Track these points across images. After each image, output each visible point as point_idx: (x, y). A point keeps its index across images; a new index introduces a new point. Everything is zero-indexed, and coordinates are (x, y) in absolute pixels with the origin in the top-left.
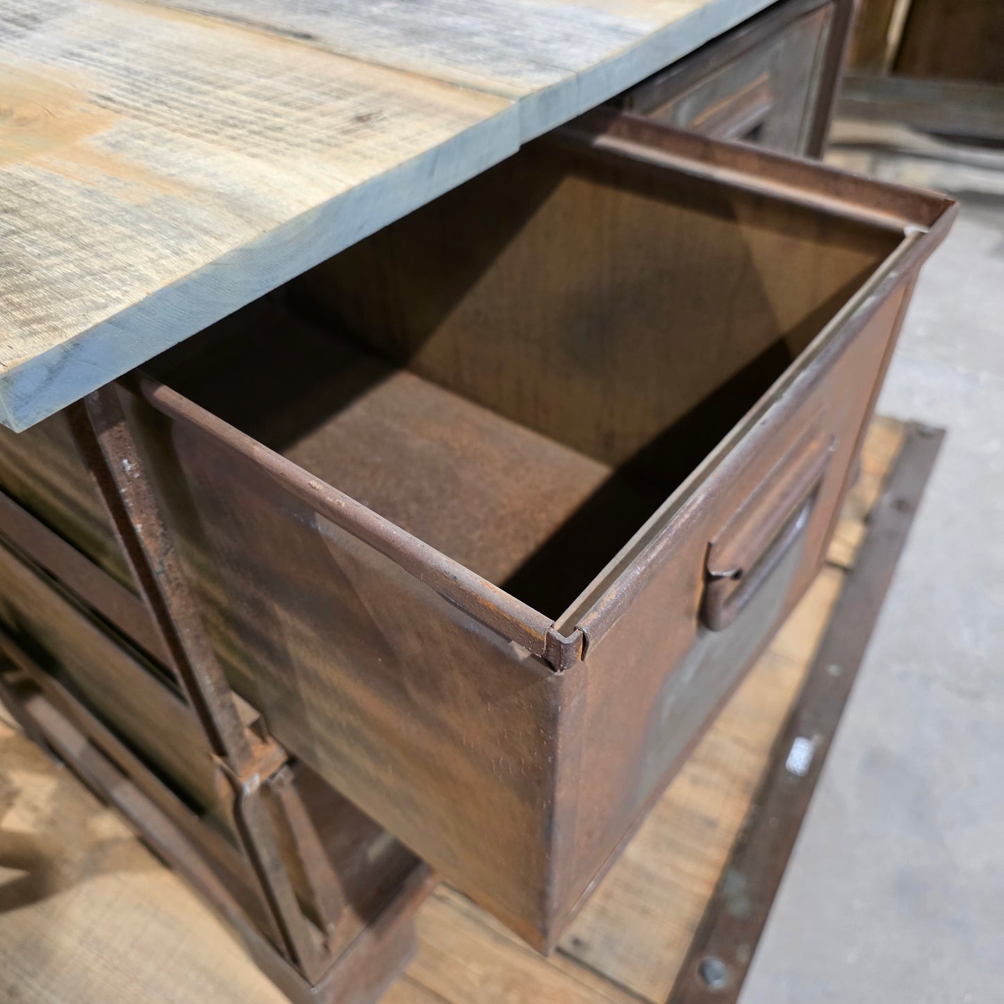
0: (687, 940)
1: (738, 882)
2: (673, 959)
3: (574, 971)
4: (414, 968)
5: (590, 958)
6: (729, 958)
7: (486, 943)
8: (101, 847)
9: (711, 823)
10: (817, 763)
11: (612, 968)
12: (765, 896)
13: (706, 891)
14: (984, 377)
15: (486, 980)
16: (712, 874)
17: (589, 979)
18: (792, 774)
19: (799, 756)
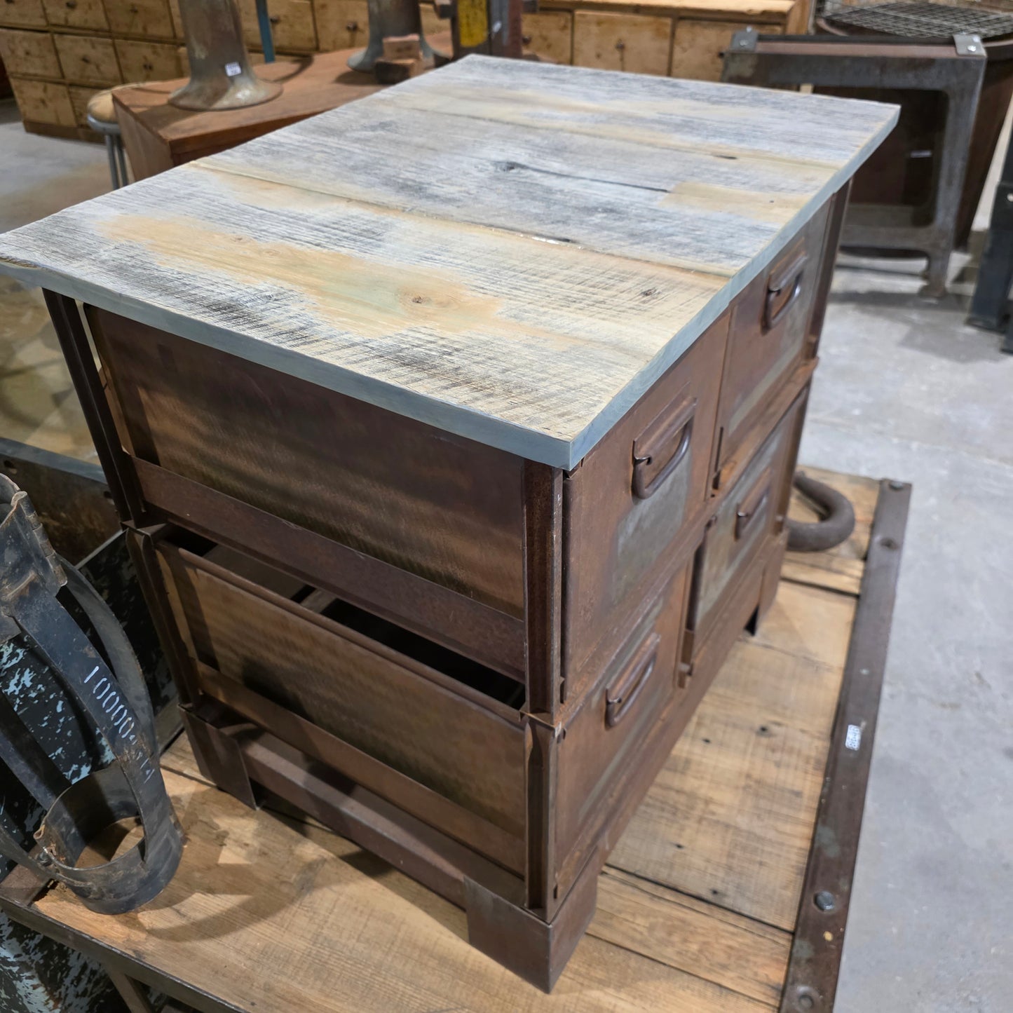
0: (800, 880)
1: (827, 834)
2: (791, 895)
3: (718, 913)
4: (592, 927)
5: (728, 902)
6: (834, 889)
7: (646, 902)
8: (311, 866)
9: (798, 794)
10: (868, 741)
11: (747, 909)
12: (850, 841)
13: (806, 844)
14: (915, 445)
15: (651, 928)
16: (808, 832)
17: (731, 918)
18: (850, 750)
19: (853, 737)
